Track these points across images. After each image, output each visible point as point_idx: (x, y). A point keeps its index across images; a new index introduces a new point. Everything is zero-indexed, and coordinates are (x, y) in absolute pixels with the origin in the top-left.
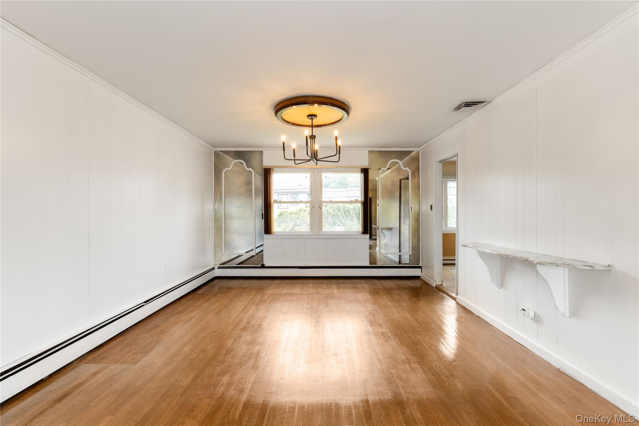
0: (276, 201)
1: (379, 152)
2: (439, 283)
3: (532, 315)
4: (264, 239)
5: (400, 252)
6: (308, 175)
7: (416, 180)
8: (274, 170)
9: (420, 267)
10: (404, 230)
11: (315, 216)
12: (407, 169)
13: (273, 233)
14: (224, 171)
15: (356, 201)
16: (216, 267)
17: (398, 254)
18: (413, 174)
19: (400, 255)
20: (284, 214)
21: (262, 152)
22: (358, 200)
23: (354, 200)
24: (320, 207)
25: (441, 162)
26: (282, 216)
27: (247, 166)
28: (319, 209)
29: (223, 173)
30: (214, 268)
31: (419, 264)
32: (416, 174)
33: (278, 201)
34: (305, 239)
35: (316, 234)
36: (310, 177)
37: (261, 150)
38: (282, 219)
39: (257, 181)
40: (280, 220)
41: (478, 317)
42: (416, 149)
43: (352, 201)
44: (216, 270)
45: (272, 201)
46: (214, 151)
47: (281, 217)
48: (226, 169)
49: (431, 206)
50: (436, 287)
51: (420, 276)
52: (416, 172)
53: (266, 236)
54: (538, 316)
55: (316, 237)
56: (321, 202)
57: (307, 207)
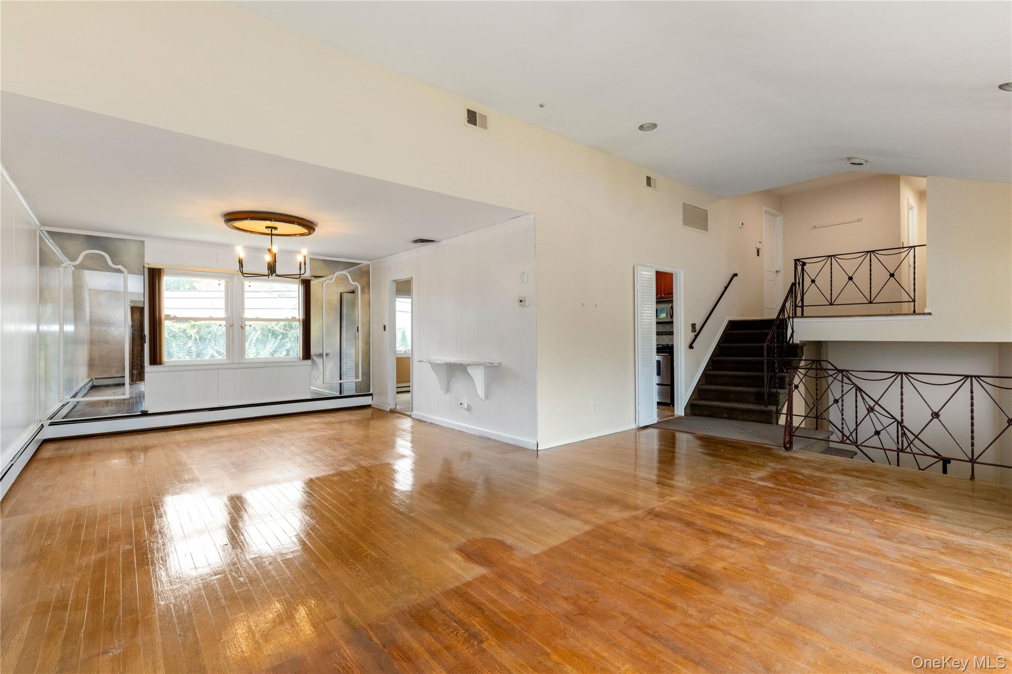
0: (168, 317)
1: (323, 260)
2: (392, 407)
3: (466, 406)
5: (341, 379)
6: (223, 282)
7: (366, 296)
8: (165, 272)
9: (371, 395)
10: (346, 355)
11: (233, 338)
12: (356, 283)
13: (165, 363)
14: (64, 265)
15: (294, 319)
16: (45, 424)
17: (338, 382)
18: (363, 289)
19: (341, 384)
21: (143, 242)
22: (296, 318)
23: (290, 318)
24: (241, 327)
25: (394, 281)
27: (112, 262)
29: (61, 269)
30: (43, 426)
31: (370, 391)
32: (366, 290)
33: (171, 316)
34: (218, 369)
35: (237, 362)
36: (225, 285)
37: (142, 239)
41: (431, 423)
42: (364, 263)
43: (288, 318)
44: (47, 428)
45: (163, 317)
46: (40, 231)
48: (68, 262)
49: (385, 326)
50: (390, 411)
51: (371, 405)
52: (366, 287)
53: (151, 368)
54: (470, 406)
55: (235, 366)
56: (243, 320)
57: (220, 325)
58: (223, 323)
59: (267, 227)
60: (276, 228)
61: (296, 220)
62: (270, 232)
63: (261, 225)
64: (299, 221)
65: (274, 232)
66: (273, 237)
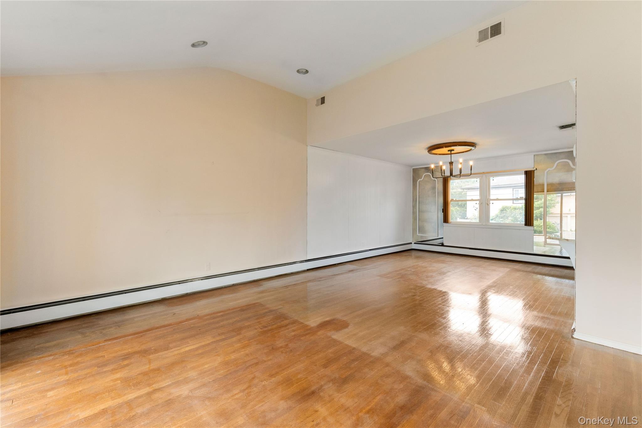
0: (452, 200)
1: (545, 154)
4: (443, 226)
6: (478, 180)
11: (483, 211)
13: (450, 222)
14: (419, 181)
15: (521, 198)
16: (413, 243)
20: (507, 209)
22: (523, 197)
24: (487, 204)
26: (505, 211)
27: (432, 177)
28: (487, 205)
29: (418, 183)
30: (411, 243)
34: (474, 227)
35: (484, 224)
38: (504, 214)
39: (439, 186)
40: (501, 215)
43: (517, 198)
44: (413, 245)
45: (450, 200)
46: (413, 169)
47: (503, 213)
48: (420, 180)
53: (445, 224)
55: (483, 226)
56: (489, 200)
57: (476, 204)
58: (478, 202)
59: (449, 151)
60: (453, 150)
61: (457, 143)
62: (450, 153)
63: (445, 150)
64: (458, 143)
65: (452, 152)
66: (452, 155)
